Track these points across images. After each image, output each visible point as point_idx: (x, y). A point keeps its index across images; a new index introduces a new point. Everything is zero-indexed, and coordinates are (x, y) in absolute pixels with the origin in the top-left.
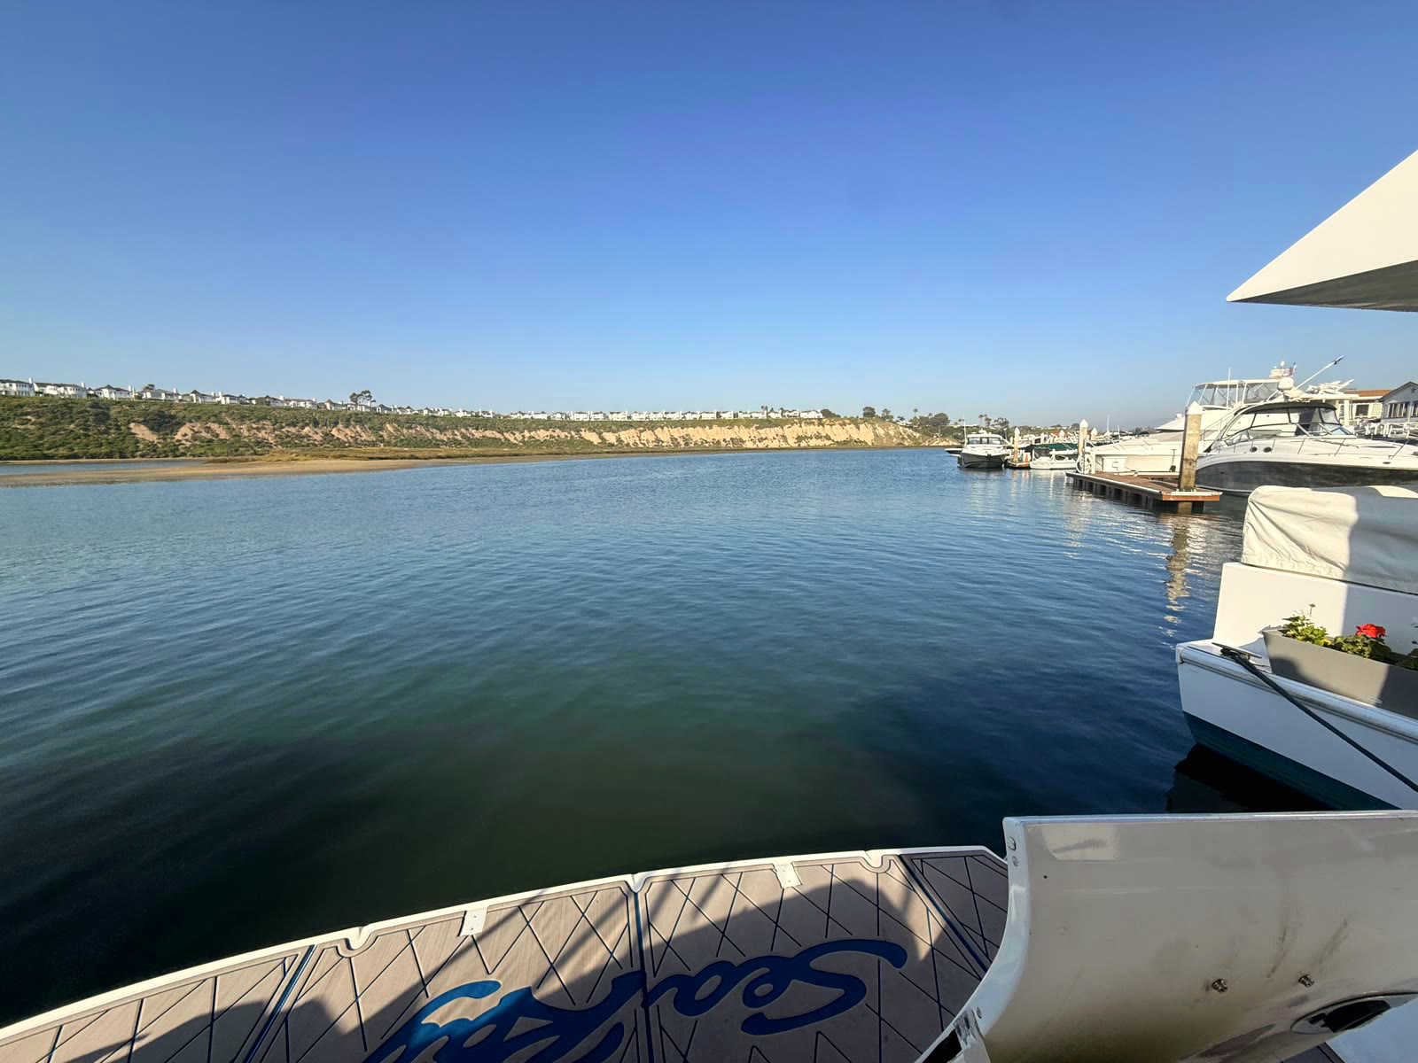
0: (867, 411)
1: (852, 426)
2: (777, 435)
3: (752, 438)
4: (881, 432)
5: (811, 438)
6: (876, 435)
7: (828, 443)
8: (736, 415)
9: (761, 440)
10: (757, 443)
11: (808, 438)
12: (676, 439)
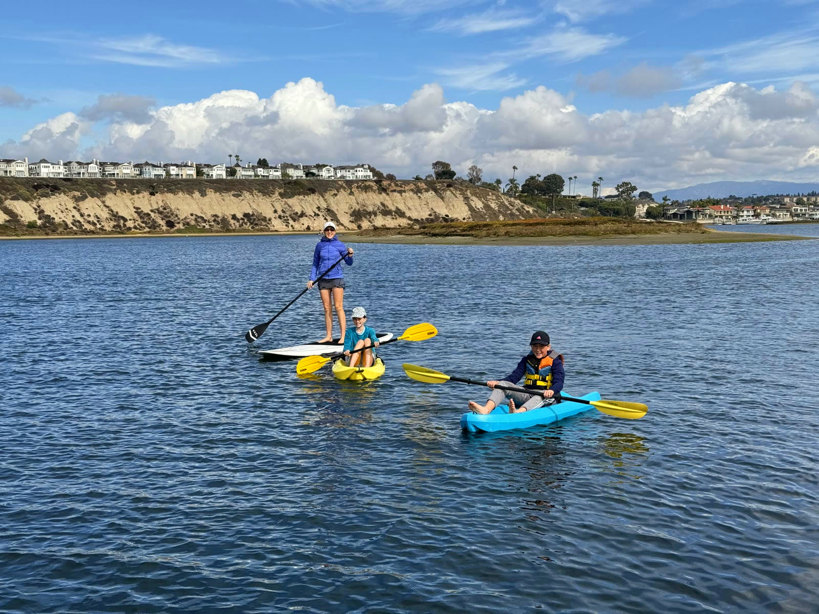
0: (440, 169)
1: (431, 194)
2: (319, 208)
3: (280, 212)
4: (478, 204)
5: (375, 215)
6: (471, 209)
7: (403, 222)
8: (231, 172)
9: (297, 217)
10: (291, 222)
11: (370, 214)
12: (148, 215)
